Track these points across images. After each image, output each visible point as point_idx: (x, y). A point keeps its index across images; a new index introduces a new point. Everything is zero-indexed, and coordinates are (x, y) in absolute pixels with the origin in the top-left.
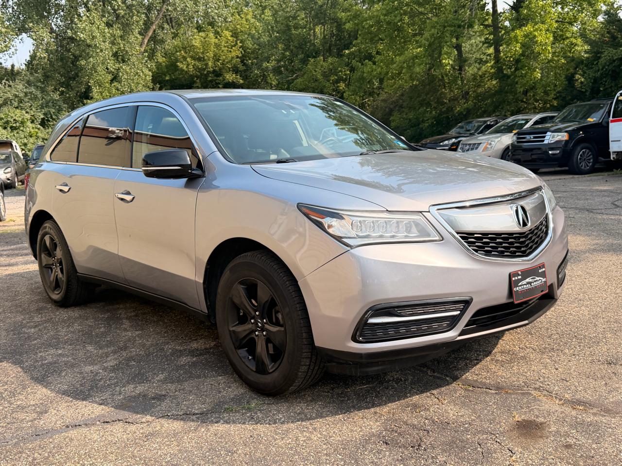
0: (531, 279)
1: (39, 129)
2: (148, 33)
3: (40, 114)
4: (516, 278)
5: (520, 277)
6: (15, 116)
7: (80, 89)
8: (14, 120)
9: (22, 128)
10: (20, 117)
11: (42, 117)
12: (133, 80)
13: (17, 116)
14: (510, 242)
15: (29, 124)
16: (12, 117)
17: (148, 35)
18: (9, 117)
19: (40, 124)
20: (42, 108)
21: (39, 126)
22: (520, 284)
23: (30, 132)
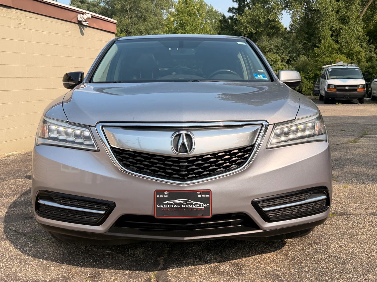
0: (182, 201)
1: (285, 66)
2: (368, 4)
3: (287, 57)
4: (161, 196)
5: (166, 196)
6: (272, 58)
7: (315, 41)
8: (271, 60)
9: (274, 65)
10: (275, 58)
11: (288, 58)
12: (349, 35)
13: (273, 58)
14: (166, 164)
15: (279, 63)
16: (270, 59)
17: (368, 5)
18: (269, 58)
19: (286, 63)
20: (289, 53)
21: (285, 64)
22: (166, 202)
23: (279, 68)
